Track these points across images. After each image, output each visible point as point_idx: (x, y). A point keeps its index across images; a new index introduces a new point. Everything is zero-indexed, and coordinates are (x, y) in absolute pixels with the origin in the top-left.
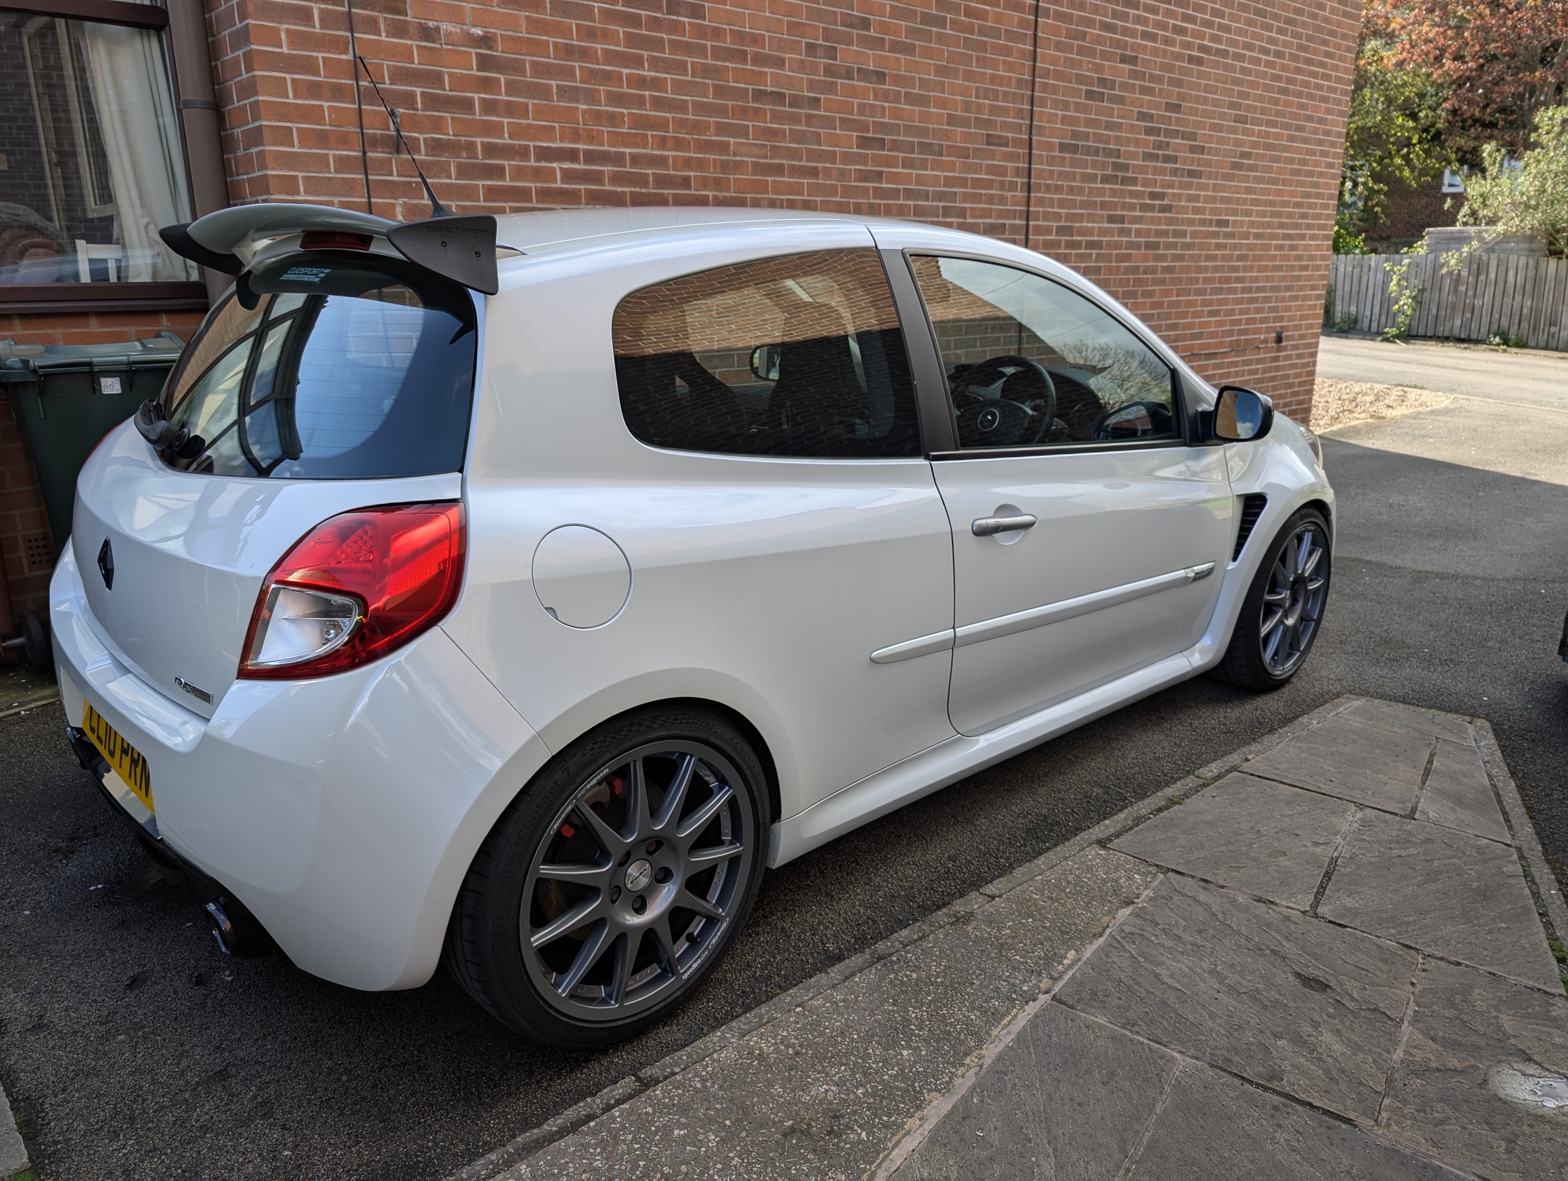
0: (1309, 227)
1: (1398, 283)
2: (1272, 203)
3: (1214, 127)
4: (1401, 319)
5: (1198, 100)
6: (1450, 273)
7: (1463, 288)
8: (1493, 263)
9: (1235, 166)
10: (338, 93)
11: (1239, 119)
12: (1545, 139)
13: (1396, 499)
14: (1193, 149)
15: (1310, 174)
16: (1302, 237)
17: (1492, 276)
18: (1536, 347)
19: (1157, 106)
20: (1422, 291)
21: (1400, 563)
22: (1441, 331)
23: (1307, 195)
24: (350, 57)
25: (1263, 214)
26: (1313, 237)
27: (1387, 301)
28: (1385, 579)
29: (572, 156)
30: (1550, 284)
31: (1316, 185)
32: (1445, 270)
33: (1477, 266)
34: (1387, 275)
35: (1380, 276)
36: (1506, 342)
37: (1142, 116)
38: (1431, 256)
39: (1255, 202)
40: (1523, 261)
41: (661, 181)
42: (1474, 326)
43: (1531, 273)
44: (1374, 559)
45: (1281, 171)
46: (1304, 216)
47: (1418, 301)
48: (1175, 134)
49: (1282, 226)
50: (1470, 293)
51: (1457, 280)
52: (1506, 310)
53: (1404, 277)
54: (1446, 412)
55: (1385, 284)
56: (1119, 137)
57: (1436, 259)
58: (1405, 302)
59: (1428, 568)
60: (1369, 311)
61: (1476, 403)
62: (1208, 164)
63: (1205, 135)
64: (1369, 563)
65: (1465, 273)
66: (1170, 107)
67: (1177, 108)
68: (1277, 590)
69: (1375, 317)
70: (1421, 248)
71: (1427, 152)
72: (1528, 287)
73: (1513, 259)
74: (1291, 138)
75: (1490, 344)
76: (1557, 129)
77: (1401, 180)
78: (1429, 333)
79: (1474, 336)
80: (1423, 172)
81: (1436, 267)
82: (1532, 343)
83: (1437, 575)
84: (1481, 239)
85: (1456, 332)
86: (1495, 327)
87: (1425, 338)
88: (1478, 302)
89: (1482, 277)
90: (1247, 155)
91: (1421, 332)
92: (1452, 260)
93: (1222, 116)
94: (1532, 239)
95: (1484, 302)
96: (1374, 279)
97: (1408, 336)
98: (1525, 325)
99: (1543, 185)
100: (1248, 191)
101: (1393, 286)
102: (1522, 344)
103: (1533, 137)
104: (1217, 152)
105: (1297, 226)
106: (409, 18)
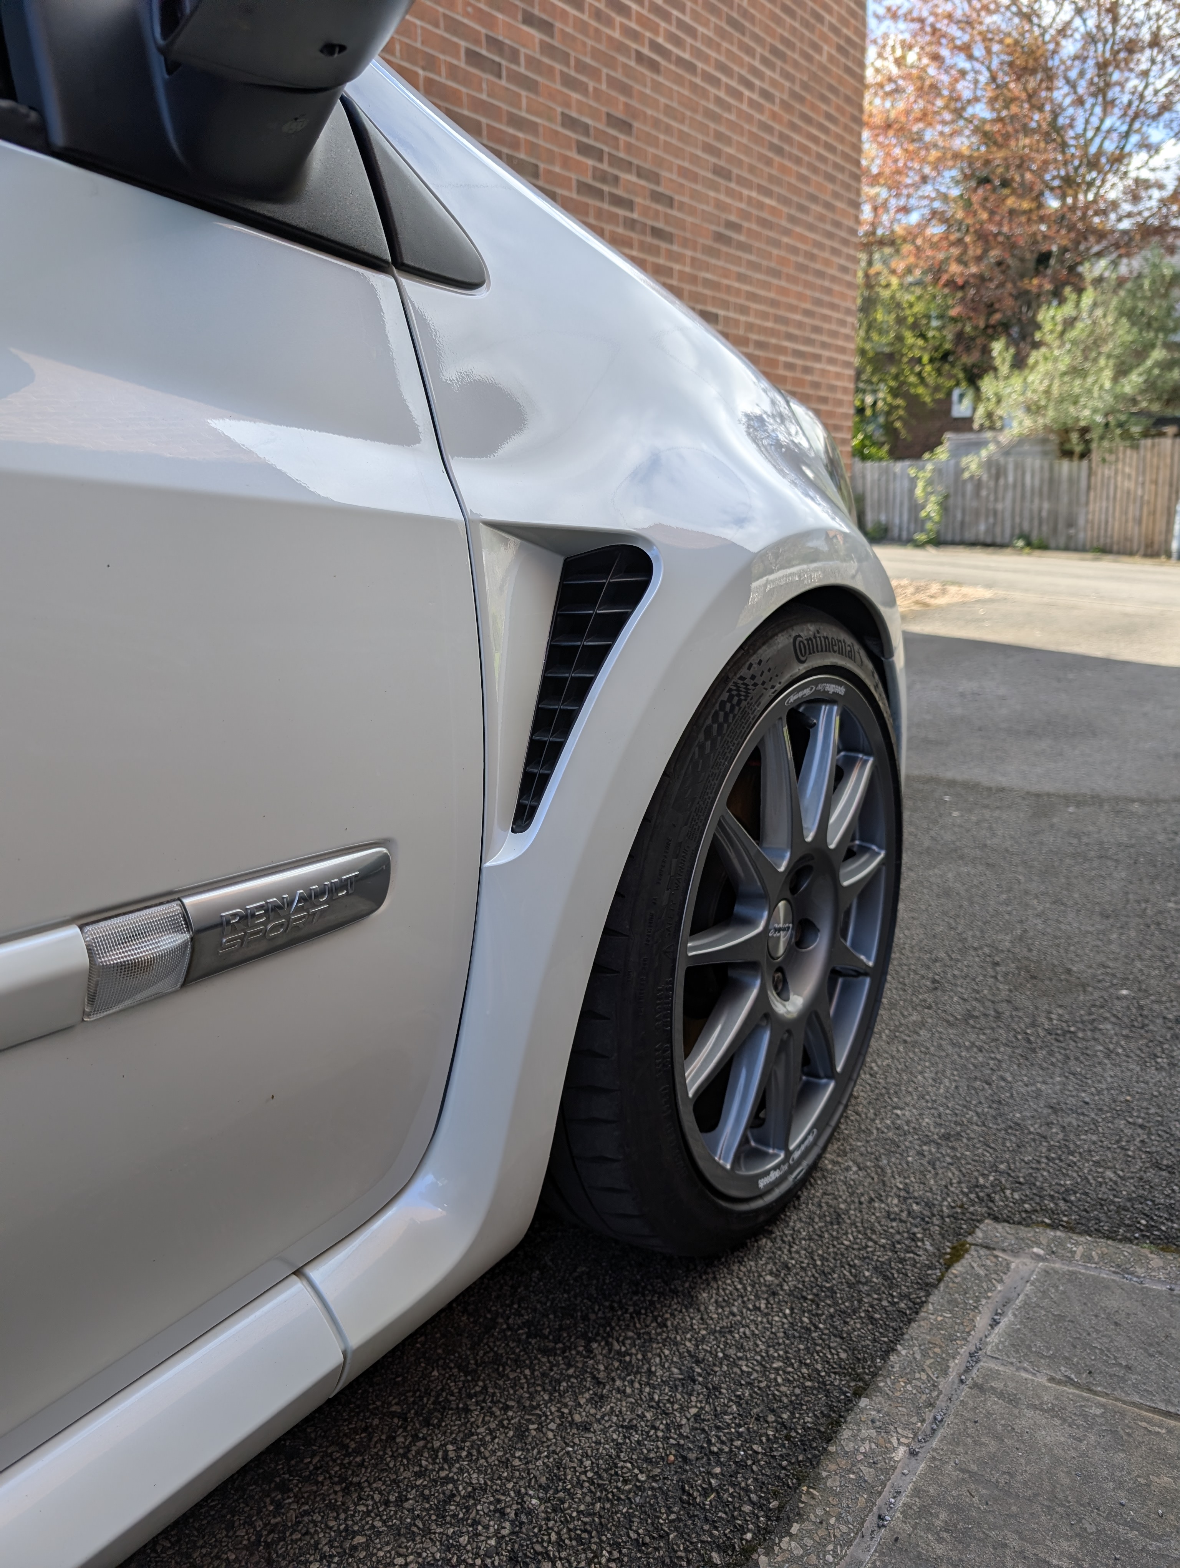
0: (824, 345)
1: (925, 488)
2: (774, 303)
3: (683, 172)
4: (929, 525)
5: (656, 123)
6: (972, 477)
7: (984, 493)
8: (1011, 467)
9: (719, 237)
11: (718, 171)
12: (1049, 338)
13: (966, 686)
14: (656, 197)
15: (820, 274)
16: (817, 358)
17: (1011, 479)
18: (1058, 549)
19: (594, 114)
20: (946, 497)
21: (1001, 780)
22: (969, 535)
23: (818, 302)
25: (764, 316)
26: (832, 361)
27: (916, 507)
28: (987, 813)
30: (1065, 486)
31: (829, 291)
32: (966, 475)
33: (996, 469)
34: (913, 481)
35: (906, 484)
36: (1029, 544)
37: (569, 122)
38: (952, 462)
39: (752, 297)
40: (1038, 463)
42: (998, 530)
43: (1047, 475)
44: (959, 777)
45: (782, 261)
46: (817, 329)
47: (944, 506)
48: (627, 166)
49: (790, 337)
50: (992, 498)
51: (979, 485)
52: (1026, 514)
53: (929, 482)
54: (991, 601)
55: (912, 491)
56: (532, 143)
57: (957, 464)
58: (931, 509)
59: (1048, 787)
60: (899, 519)
61: (1017, 595)
62: (680, 223)
63: (672, 180)
64: (952, 783)
65: (985, 478)
66: (612, 121)
67: (625, 127)
68: (739, 909)
69: (905, 525)
70: (942, 453)
71: (939, 372)
72: (1045, 489)
73: (1029, 461)
74: (792, 219)
75: (1014, 547)
76: (1059, 328)
77: (917, 396)
78: (958, 538)
79: (998, 540)
80: (937, 388)
81: (959, 471)
82: (1053, 544)
83: (1068, 799)
84: (998, 443)
85: (982, 537)
86: (1017, 531)
87: (953, 543)
88: (1000, 506)
89: (1002, 482)
90: (736, 227)
91: (949, 537)
92: (973, 464)
93: (694, 159)
94: (1044, 441)
95: (1005, 505)
96: (899, 487)
97: (938, 542)
98: (1045, 528)
99: (1050, 386)
100: (741, 278)
101: (919, 492)
102: (1043, 547)
103: (1038, 336)
104: (693, 211)
105: (809, 341)
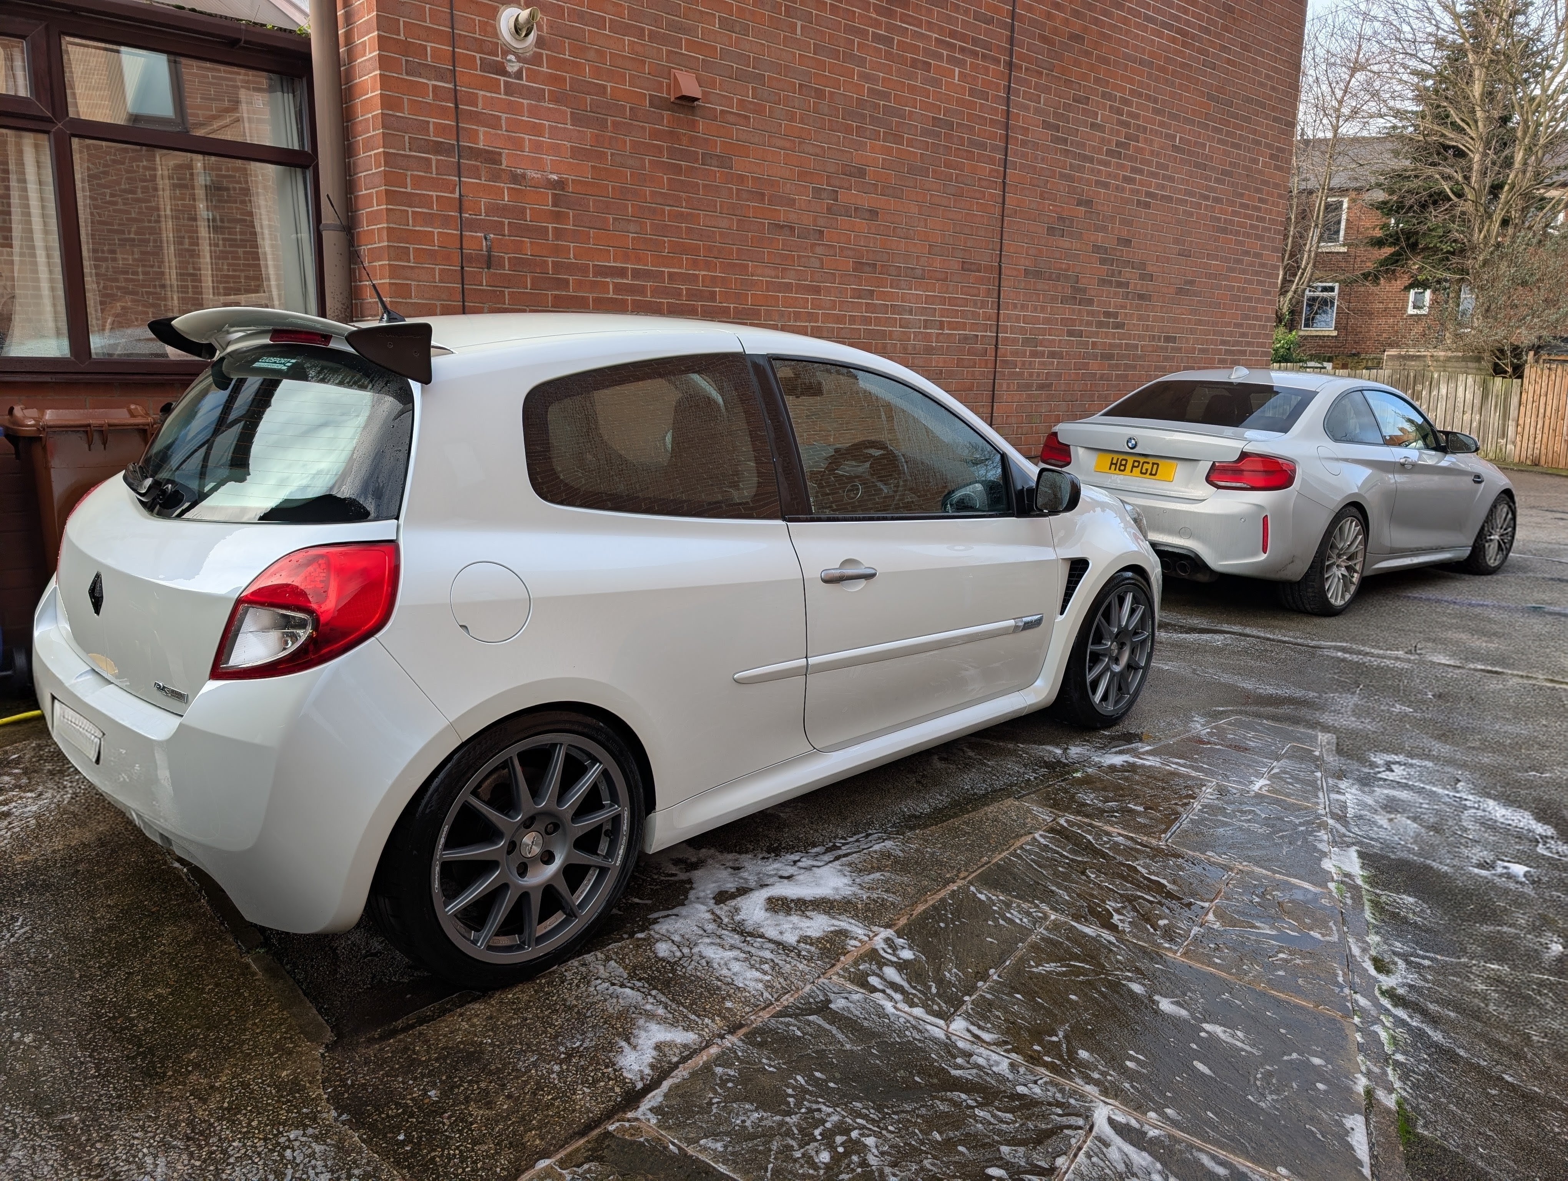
2: (1214, 324)
3: (1160, 259)
5: (1146, 236)
10: (446, 221)
14: (1142, 277)
19: (1110, 241)
23: (1246, 317)
24: (457, 195)
25: (1207, 332)
29: (622, 272)
37: (1097, 249)
38: (1388, 373)
39: (1199, 322)
40: (1471, 378)
41: (691, 294)
43: (1479, 390)
48: (1126, 264)
57: (1393, 375)
62: (1157, 289)
63: (1152, 265)
65: (1419, 388)
66: (1121, 242)
67: (1127, 243)
68: (1102, 641)
72: (1477, 402)
73: (1462, 377)
74: (1231, 270)
90: (1191, 283)
93: (1168, 250)
94: (1479, 359)
100: (1193, 312)
106: (503, 167)
